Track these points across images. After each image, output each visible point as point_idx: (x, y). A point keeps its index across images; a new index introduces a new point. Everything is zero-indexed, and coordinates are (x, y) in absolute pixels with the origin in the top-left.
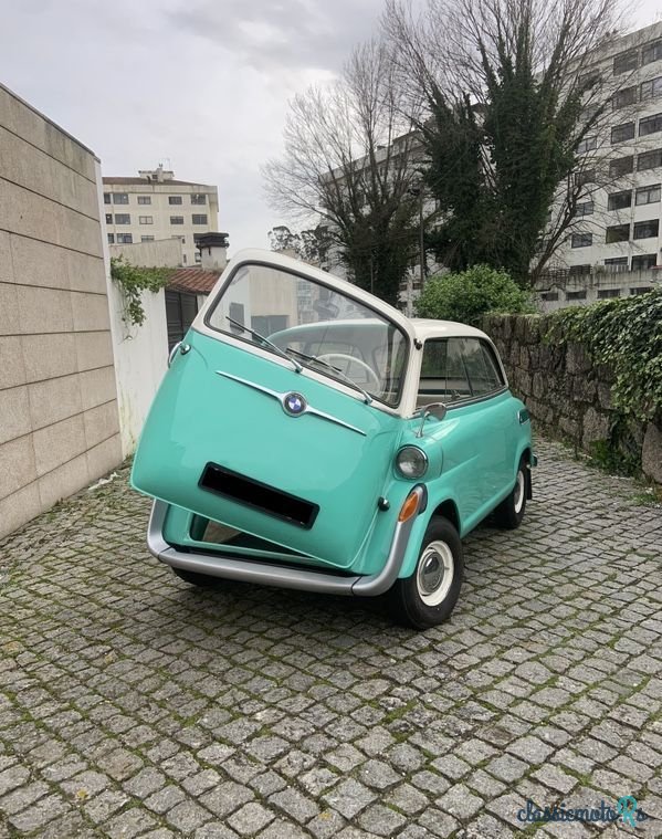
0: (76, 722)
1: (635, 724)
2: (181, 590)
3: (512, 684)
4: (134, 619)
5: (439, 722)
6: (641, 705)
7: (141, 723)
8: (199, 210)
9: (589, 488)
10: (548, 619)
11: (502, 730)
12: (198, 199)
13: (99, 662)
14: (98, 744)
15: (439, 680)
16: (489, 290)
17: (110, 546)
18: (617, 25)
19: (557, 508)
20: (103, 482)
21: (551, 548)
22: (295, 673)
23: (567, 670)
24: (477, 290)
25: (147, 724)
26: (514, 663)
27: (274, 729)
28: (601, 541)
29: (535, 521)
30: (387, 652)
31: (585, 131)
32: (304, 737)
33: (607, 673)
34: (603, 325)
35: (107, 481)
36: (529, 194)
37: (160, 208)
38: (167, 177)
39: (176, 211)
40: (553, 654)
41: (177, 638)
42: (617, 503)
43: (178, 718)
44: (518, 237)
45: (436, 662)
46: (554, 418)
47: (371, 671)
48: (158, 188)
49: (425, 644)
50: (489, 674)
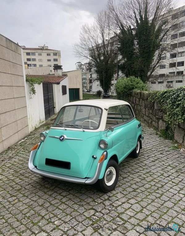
0: (4, 223)
1: (163, 225)
2: (39, 178)
3: (130, 211)
4: (25, 188)
5: (107, 225)
6: (166, 219)
7: (22, 224)
8: (55, 57)
9: (159, 144)
10: (143, 189)
11: (125, 227)
12: (55, 54)
13: (12, 203)
14: (9, 231)
15: (109, 210)
16: (134, 83)
17: (21, 163)
18: (173, 6)
19: (149, 151)
20: (23, 140)
21: (146, 164)
22: (68, 208)
23: (146, 206)
24: (131, 83)
25: (24, 224)
26: (131, 204)
27: (59, 227)
28: (161, 162)
29: (143, 155)
30: (95, 200)
31: (163, 36)
32: (68, 230)
33: (157, 207)
34: (164, 97)
35: (24, 140)
36: (147, 54)
37: (44, 57)
38: (46, 48)
39: (49, 58)
40: (143, 201)
41: (36, 195)
42: (167, 149)
43: (33, 223)
44: (144, 66)
45: (109, 204)
46: (151, 121)
47: (90, 207)
48: (44, 51)
49: (106, 198)
50: (124, 208)
